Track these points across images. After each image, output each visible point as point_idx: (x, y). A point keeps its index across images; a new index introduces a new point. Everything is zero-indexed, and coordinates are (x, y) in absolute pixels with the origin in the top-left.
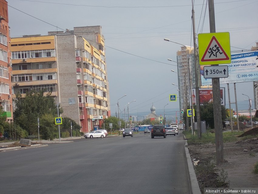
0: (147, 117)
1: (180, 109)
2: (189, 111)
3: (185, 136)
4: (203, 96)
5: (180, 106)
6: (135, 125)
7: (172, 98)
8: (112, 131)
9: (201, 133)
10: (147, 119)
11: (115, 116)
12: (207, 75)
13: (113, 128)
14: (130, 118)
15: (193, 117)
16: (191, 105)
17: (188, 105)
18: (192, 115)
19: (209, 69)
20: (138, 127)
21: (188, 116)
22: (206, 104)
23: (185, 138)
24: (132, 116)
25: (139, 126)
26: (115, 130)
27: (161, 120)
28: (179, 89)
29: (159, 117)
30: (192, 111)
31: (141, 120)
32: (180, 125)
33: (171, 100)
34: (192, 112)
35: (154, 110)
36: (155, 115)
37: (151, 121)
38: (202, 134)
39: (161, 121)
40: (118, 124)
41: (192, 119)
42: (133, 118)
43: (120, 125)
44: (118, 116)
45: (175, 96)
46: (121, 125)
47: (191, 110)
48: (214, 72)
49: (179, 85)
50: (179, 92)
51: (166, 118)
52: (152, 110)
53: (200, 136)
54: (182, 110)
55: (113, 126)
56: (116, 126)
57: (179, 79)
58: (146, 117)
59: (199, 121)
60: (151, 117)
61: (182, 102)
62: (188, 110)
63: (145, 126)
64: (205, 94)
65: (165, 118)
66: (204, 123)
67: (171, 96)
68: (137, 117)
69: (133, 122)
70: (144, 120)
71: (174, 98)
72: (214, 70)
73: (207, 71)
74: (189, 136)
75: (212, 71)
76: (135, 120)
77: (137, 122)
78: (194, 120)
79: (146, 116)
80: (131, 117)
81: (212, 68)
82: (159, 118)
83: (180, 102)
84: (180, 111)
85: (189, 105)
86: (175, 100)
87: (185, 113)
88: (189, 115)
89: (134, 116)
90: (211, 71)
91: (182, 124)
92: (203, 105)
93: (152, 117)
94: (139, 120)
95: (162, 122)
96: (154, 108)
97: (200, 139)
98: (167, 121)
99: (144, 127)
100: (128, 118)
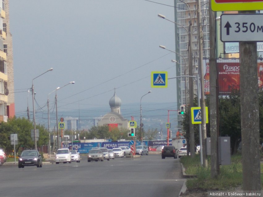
0: (101, 122)
1: (179, 105)
2: (196, 112)
3: (184, 170)
4: (229, 77)
5: (179, 97)
6: (70, 140)
7: (157, 80)
8: (17, 151)
9: (218, 164)
10: (101, 124)
11: (27, 118)
12: (228, 33)
13: (19, 146)
14: (61, 123)
15: (205, 126)
16: (200, 97)
17: (195, 96)
18: (202, 120)
19: (232, 20)
20: (79, 143)
21: (193, 122)
22: (236, 96)
23: (184, 174)
24: (66, 119)
25: (82, 141)
26: (24, 148)
27: (132, 130)
28: (178, 58)
29: (128, 121)
30: (202, 110)
31: (87, 128)
32: (177, 140)
33: (155, 84)
34: (202, 114)
35: (118, 105)
36: (120, 117)
37: (109, 132)
38: (221, 167)
39: (132, 132)
40: (32, 136)
41: (203, 131)
42: (69, 122)
43: (37, 139)
44: (31, 117)
45: (163, 76)
46: (39, 139)
47: (199, 108)
48: (245, 29)
49: (177, 50)
50: (178, 66)
51: (145, 124)
52: (113, 105)
53: (216, 172)
54: (182, 108)
55: (20, 140)
56: (26, 141)
57: (177, 35)
58: (99, 120)
59: (216, 136)
60: (110, 122)
61: (183, 88)
62: (193, 109)
63: (95, 141)
64: (235, 72)
65: (142, 125)
66: (226, 141)
67: (155, 76)
68: (77, 120)
69: (67, 133)
70: (94, 128)
71: (162, 80)
72: (244, 24)
73: (228, 26)
74: (193, 170)
75: (241, 26)
76: (74, 127)
77: (78, 132)
78: (206, 132)
79: (99, 118)
80: (62, 120)
81: (241, 19)
82: (129, 124)
83: (179, 89)
84: (178, 109)
85: (197, 98)
86: (164, 85)
87: (188, 116)
88: (195, 121)
89: (71, 118)
90: (237, 25)
91: (181, 141)
92: (228, 96)
93: (112, 120)
94: (82, 128)
95: (133, 135)
96: (117, 100)
97: (216, 177)
98: (146, 130)
99: (92, 143)
100: (55, 121)
